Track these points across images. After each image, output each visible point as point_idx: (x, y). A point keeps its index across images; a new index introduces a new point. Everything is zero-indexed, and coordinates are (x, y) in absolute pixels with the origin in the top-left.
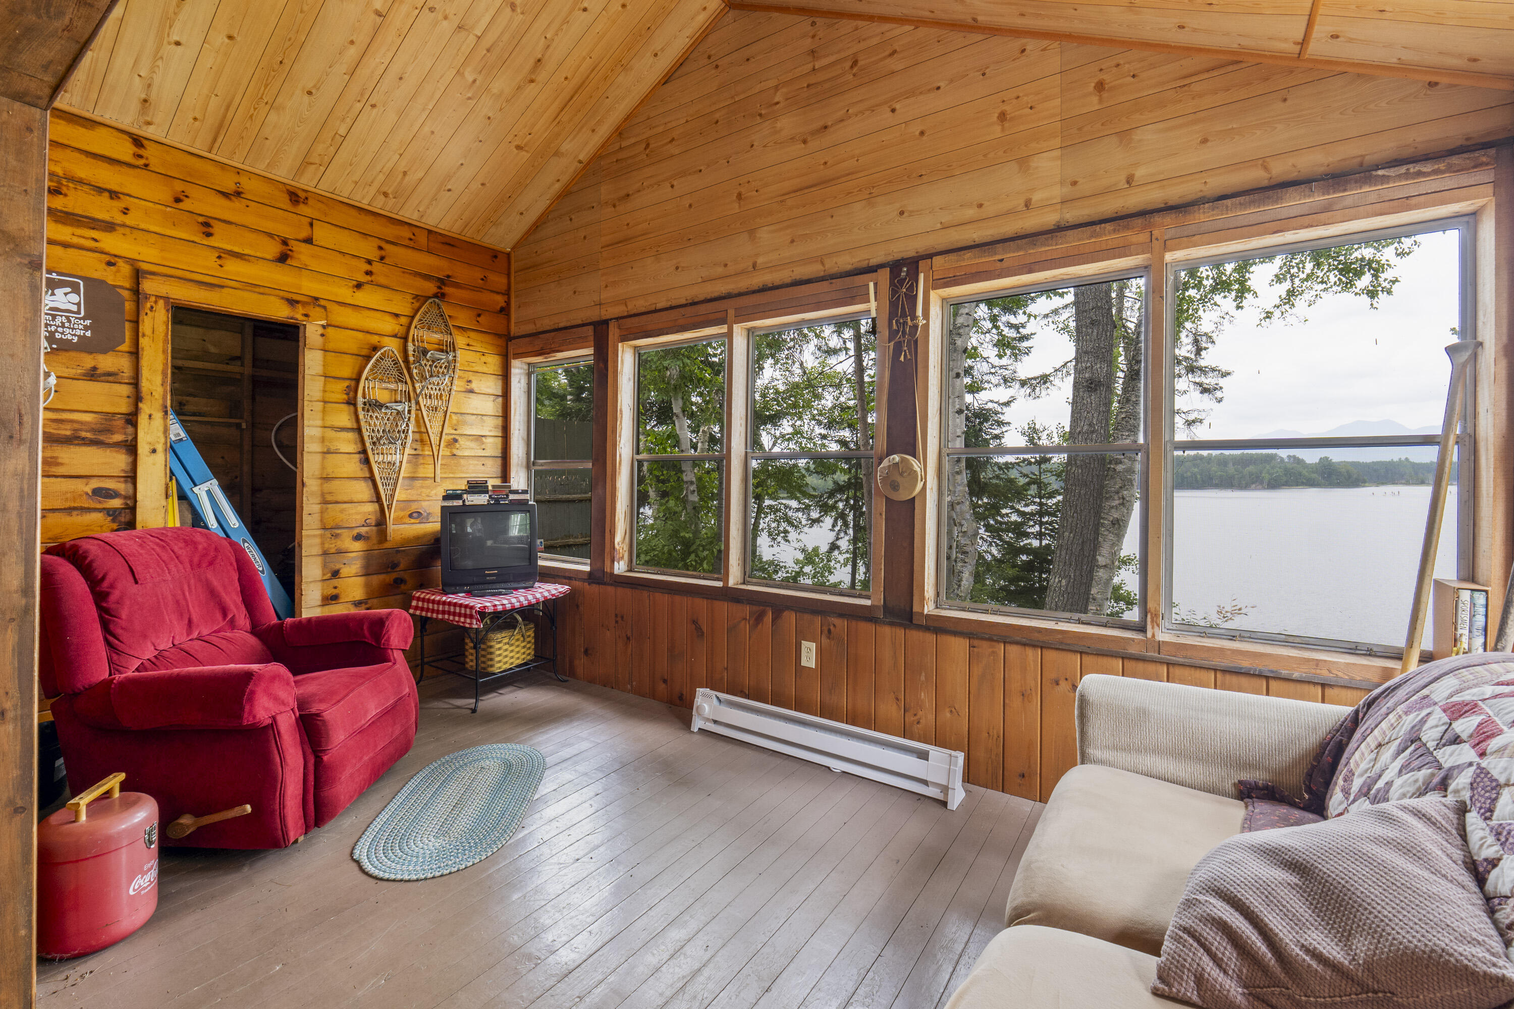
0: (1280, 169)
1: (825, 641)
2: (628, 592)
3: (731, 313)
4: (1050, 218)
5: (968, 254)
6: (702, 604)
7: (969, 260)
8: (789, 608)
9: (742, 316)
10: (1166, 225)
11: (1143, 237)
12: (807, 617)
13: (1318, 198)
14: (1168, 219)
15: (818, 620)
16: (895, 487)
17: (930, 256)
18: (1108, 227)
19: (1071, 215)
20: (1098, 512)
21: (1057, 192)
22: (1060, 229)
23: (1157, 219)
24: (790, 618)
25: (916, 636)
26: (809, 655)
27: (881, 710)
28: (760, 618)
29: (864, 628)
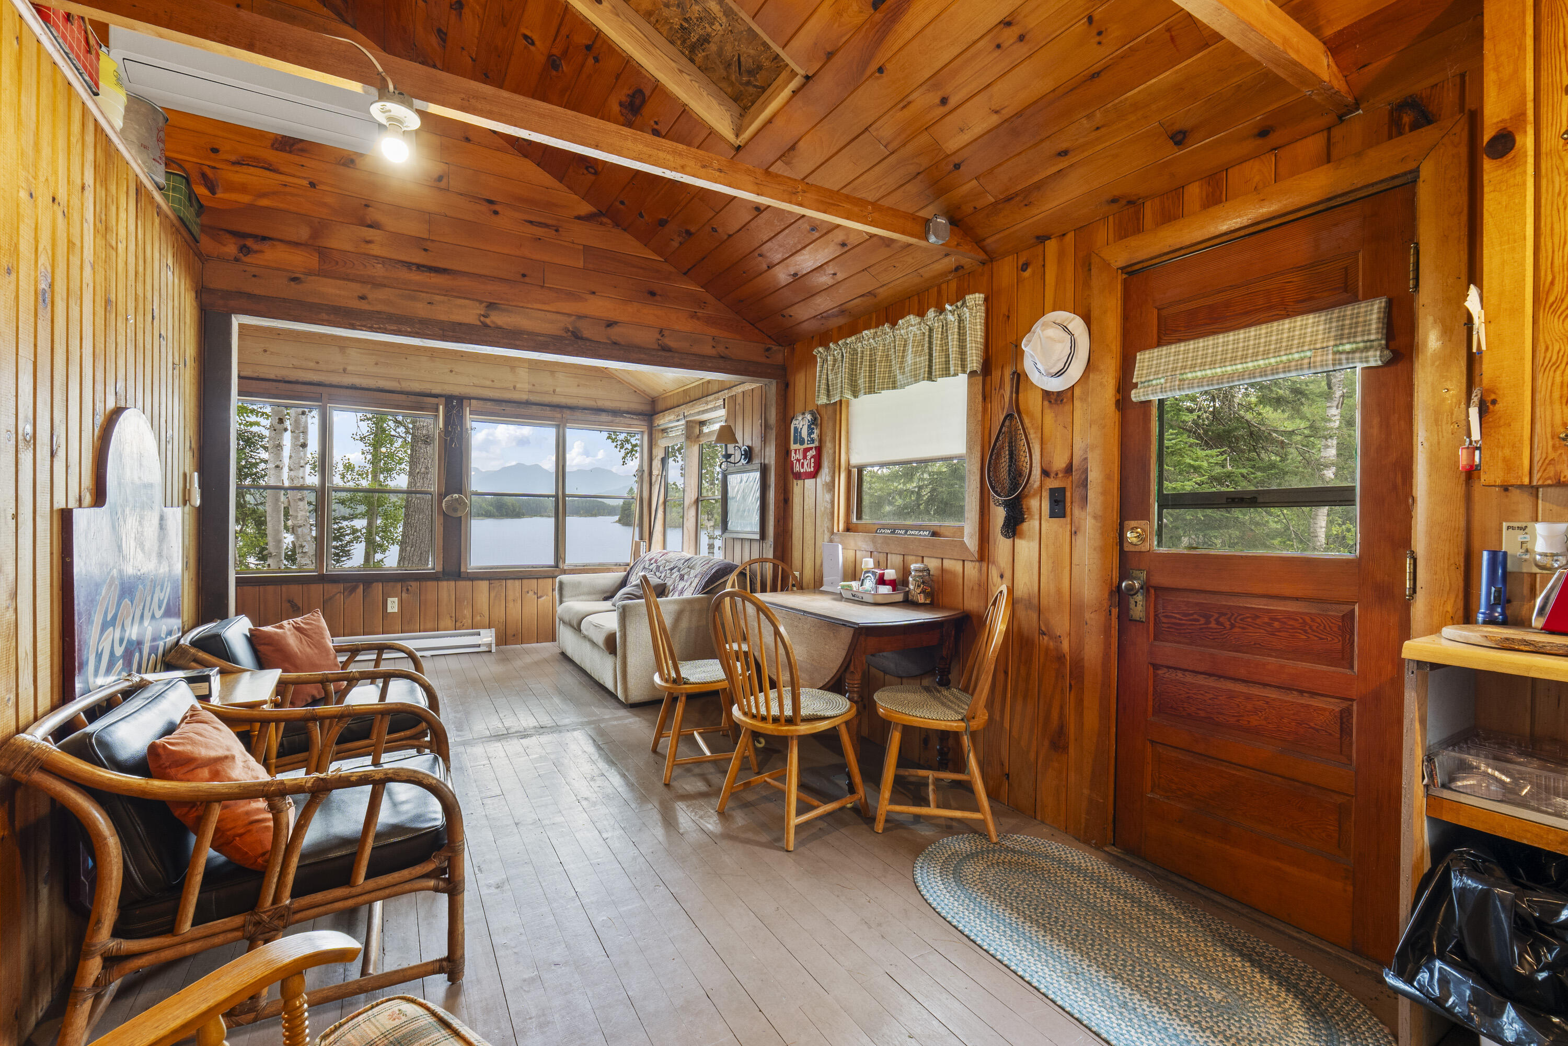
0: (600, 404)
1: (404, 595)
3: (325, 397)
4: (524, 397)
5: (489, 403)
6: (295, 589)
7: (489, 405)
8: (377, 581)
10: (567, 413)
11: (559, 416)
12: (391, 584)
13: (610, 418)
15: (399, 585)
16: (455, 510)
17: (470, 398)
18: (548, 408)
19: (534, 398)
21: (526, 387)
22: (528, 403)
23: (565, 410)
24: (378, 588)
25: (461, 584)
26: (393, 605)
27: (442, 624)
28: (353, 590)
29: (431, 584)
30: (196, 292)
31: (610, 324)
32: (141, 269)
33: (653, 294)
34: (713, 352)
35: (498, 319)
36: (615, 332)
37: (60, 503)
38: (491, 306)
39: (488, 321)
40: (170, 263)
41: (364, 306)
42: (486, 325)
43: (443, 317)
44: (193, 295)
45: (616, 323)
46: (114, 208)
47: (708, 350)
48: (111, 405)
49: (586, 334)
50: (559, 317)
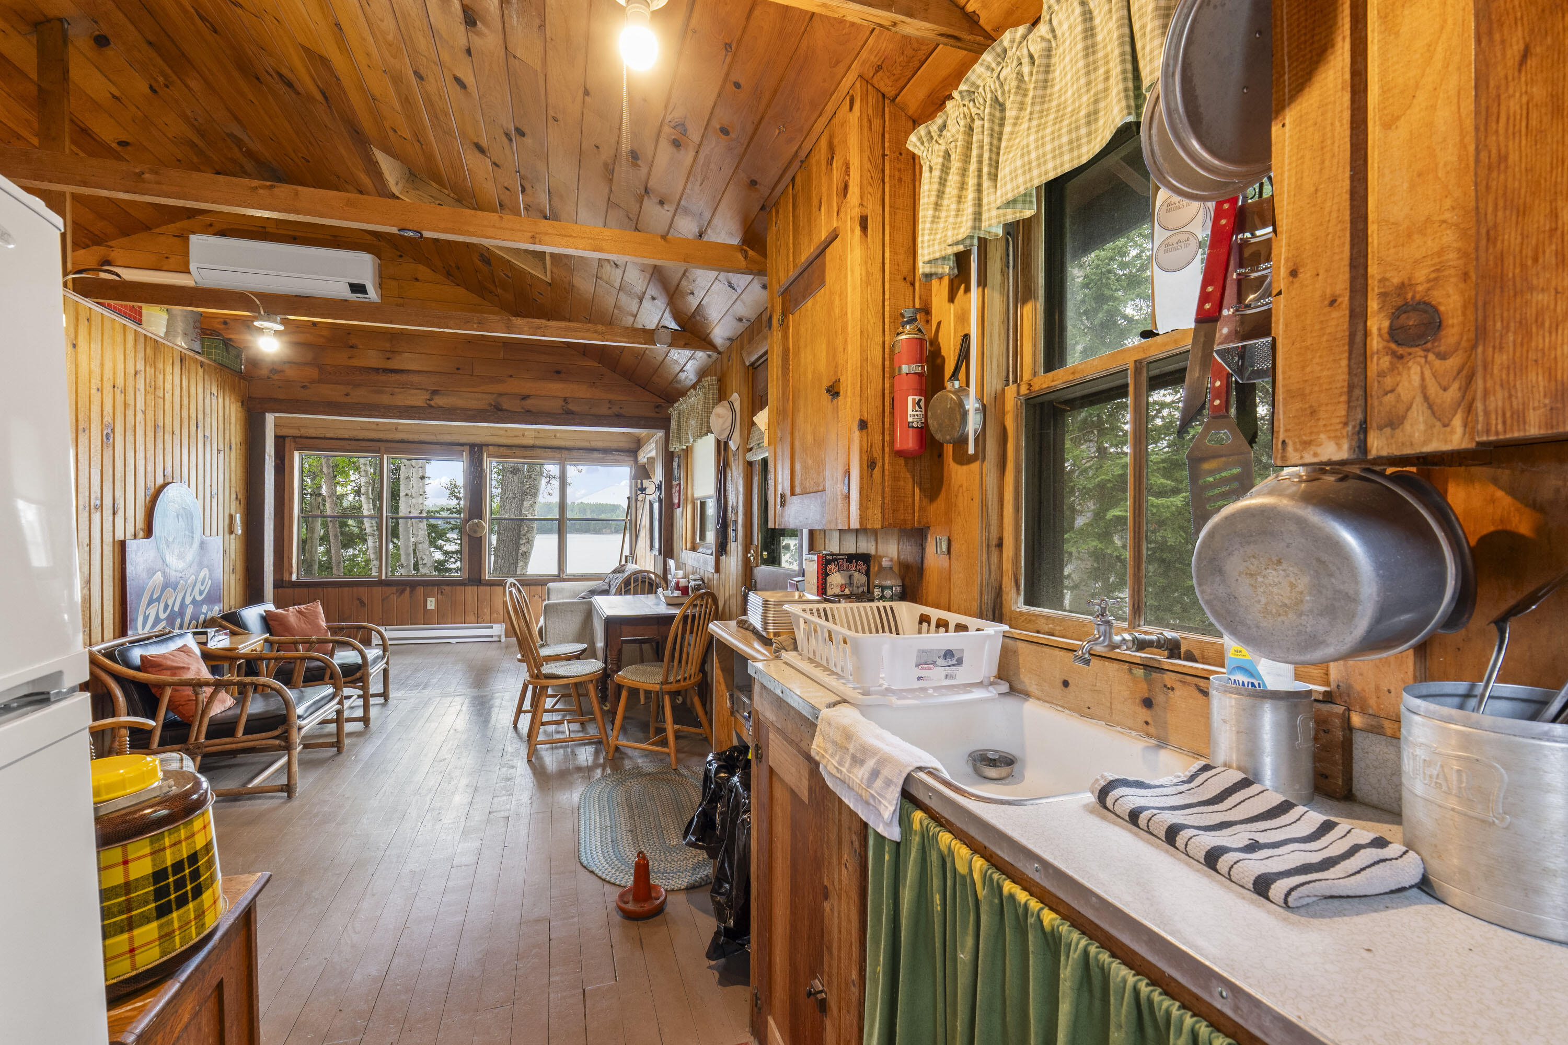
0: (594, 444)
1: (439, 597)
2: (305, 590)
3: (383, 449)
4: (531, 442)
6: (362, 590)
7: (503, 450)
8: (420, 586)
9: (388, 451)
10: (565, 454)
11: (562, 455)
12: (430, 588)
13: (601, 456)
14: (566, 452)
15: (436, 589)
16: (475, 532)
17: (487, 445)
18: (550, 450)
19: (538, 442)
20: (518, 548)
21: (533, 434)
22: (533, 447)
23: (563, 451)
24: (420, 591)
25: (482, 588)
26: (431, 604)
27: (468, 619)
28: (403, 592)
29: (459, 589)
30: (242, 403)
31: (525, 398)
32: (185, 402)
33: (558, 372)
34: (609, 412)
35: (439, 401)
36: (529, 403)
37: (120, 536)
38: (435, 392)
39: (432, 403)
40: (214, 391)
41: (348, 400)
42: (431, 406)
43: (400, 403)
44: (239, 404)
45: (528, 396)
46: (161, 377)
47: (604, 410)
48: (160, 481)
49: (505, 406)
50: (485, 396)
